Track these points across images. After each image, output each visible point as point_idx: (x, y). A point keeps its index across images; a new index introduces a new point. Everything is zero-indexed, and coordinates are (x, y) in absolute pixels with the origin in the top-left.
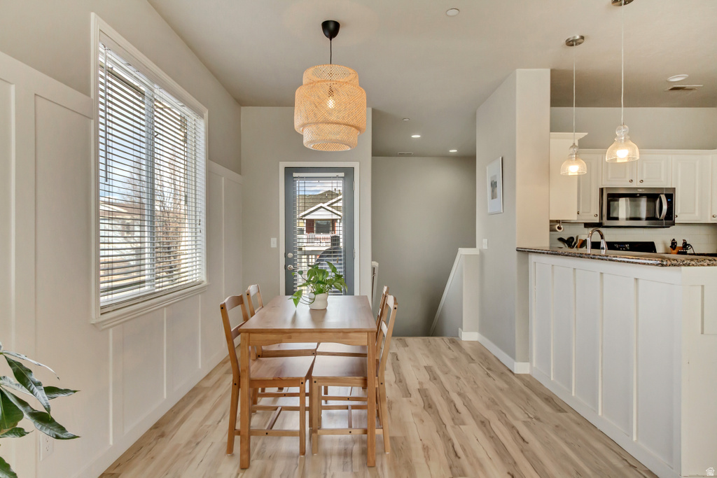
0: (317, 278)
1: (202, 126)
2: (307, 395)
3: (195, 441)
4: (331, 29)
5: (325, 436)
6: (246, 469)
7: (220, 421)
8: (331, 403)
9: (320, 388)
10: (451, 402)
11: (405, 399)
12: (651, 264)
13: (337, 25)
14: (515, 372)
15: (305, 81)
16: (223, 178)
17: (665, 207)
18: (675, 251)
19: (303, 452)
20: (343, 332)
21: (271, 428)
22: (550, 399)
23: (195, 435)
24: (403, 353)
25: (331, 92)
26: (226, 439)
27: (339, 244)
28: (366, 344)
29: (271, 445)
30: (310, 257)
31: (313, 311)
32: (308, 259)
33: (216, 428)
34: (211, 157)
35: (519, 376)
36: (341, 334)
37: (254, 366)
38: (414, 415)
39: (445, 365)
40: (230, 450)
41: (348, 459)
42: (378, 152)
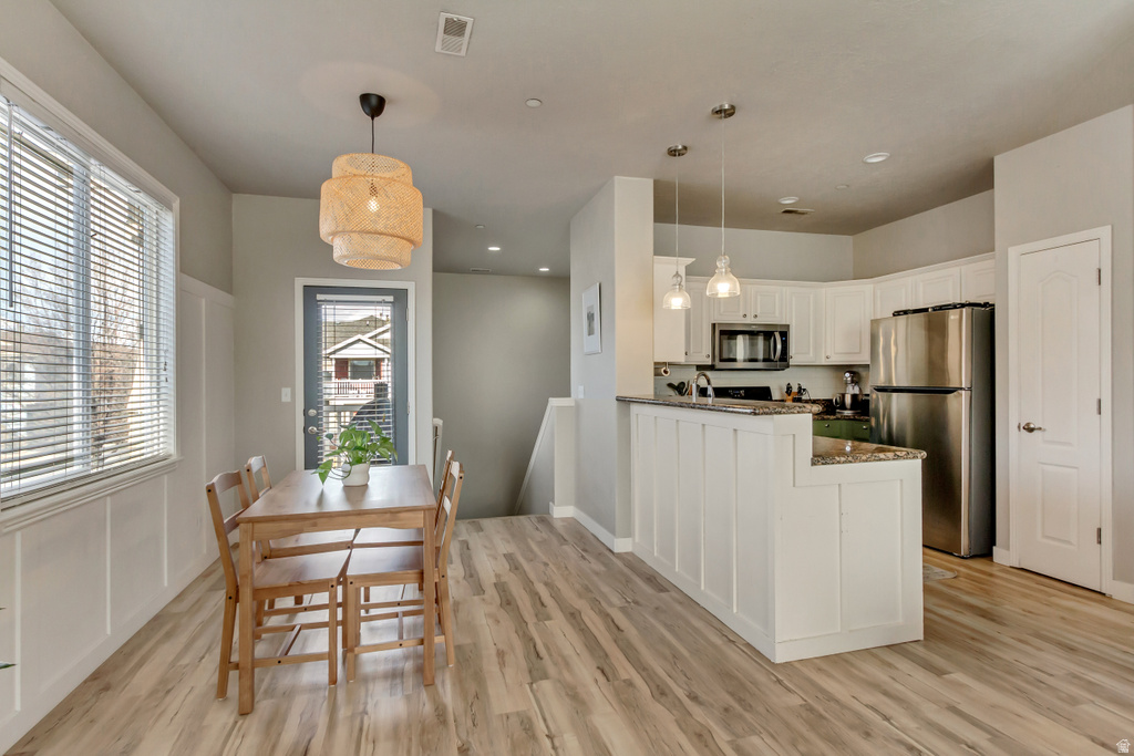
0: (354, 442)
1: (169, 222)
2: (339, 605)
3: (164, 688)
4: (374, 105)
5: (365, 656)
6: (247, 714)
7: (203, 657)
8: (373, 612)
9: (358, 590)
10: (535, 595)
11: (476, 598)
12: (746, 413)
13: (381, 101)
14: (616, 551)
15: (335, 173)
16: (204, 300)
17: (779, 347)
18: (790, 397)
19: (333, 680)
20: (391, 513)
21: (286, 654)
22: (652, 579)
23: (163, 681)
24: (475, 540)
25: (374, 191)
26: (215, 679)
27: (386, 395)
28: (422, 525)
29: (286, 680)
30: (342, 414)
31: (347, 489)
32: (339, 417)
33: (198, 666)
34: (184, 266)
35: (619, 556)
36: (388, 516)
37: (258, 571)
38: (489, 615)
39: (532, 551)
40: (222, 691)
41: (398, 681)
42: (443, 266)
